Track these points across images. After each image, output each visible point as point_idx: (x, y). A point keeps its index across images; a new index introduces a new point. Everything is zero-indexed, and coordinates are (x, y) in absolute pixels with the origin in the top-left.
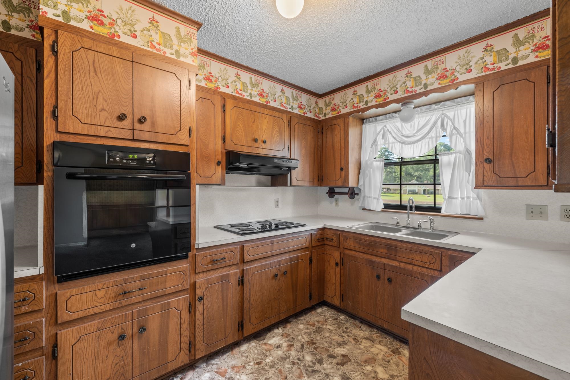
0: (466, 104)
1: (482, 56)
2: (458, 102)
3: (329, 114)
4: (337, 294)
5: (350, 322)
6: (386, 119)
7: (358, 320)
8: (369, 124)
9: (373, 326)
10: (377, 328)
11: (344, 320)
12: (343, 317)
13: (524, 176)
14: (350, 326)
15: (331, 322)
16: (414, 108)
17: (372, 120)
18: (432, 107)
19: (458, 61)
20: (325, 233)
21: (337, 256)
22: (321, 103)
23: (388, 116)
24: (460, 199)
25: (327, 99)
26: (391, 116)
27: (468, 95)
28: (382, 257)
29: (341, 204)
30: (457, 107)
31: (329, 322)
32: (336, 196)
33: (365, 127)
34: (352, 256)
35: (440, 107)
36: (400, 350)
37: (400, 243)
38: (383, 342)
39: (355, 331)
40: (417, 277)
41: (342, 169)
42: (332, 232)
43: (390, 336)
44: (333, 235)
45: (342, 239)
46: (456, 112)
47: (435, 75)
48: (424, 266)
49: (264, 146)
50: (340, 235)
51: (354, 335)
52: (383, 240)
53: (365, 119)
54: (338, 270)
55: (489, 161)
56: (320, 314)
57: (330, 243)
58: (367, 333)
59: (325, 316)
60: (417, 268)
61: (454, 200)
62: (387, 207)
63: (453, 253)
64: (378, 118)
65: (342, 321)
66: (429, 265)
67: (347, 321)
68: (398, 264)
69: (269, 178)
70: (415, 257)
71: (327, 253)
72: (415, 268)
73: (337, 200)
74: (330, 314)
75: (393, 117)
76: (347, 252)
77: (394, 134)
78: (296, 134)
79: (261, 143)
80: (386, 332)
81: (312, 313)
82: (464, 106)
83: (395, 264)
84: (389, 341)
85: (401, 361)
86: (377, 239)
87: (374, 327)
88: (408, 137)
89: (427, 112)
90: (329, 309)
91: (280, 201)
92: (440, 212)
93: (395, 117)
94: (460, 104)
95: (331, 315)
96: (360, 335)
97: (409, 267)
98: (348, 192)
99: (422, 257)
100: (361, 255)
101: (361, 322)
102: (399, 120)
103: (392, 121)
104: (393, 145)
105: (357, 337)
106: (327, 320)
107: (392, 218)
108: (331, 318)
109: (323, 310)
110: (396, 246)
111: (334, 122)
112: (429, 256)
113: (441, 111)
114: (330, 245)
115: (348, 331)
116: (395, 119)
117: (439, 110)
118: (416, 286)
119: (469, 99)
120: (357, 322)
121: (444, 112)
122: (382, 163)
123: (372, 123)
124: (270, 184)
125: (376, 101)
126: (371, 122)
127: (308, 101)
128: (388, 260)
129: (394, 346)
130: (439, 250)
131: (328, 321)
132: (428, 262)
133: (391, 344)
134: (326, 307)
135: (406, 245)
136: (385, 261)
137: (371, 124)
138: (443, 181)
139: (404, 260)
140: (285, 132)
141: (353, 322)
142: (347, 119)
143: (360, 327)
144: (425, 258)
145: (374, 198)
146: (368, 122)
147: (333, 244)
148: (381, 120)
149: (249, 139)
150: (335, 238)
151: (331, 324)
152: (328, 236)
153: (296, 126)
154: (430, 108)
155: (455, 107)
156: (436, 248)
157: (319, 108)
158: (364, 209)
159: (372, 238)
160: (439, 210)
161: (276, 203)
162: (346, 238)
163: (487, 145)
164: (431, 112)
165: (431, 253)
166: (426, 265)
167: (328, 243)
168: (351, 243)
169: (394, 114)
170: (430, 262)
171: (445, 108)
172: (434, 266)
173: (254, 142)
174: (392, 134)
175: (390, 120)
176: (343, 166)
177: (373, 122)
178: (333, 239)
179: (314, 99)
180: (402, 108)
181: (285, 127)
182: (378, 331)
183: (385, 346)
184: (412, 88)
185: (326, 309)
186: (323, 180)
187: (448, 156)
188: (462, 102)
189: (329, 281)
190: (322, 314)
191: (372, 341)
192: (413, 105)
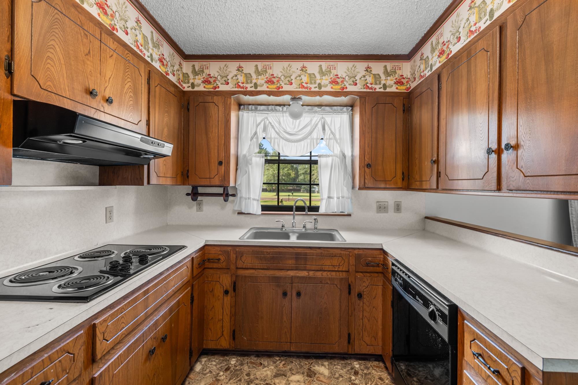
0: (340, 113)
1: (364, 74)
2: (335, 110)
3: (199, 85)
4: (225, 333)
5: (246, 362)
6: (268, 110)
7: (253, 354)
8: (248, 112)
9: (272, 353)
10: (277, 354)
11: (238, 364)
12: (234, 359)
13: (390, 180)
14: (250, 370)
15: (224, 377)
16: (303, 105)
17: (252, 108)
18: (314, 109)
19: (347, 72)
20: (206, 252)
21: (226, 281)
22: (187, 67)
23: (270, 107)
24: (335, 199)
25: (198, 64)
26: (273, 109)
27: (343, 105)
28: (288, 270)
29: (205, 208)
30: (334, 114)
31: (222, 378)
32: (200, 198)
33: (243, 115)
34: (250, 277)
35: (321, 110)
36: (312, 369)
37: (310, 249)
38: (293, 370)
39: (259, 373)
40: (327, 283)
41: (220, 163)
42: (219, 249)
43: (294, 358)
44: (219, 253)
45: (233, 256)
46: (333, 118)
47: (328, 78)
48: (333, 270)
49: (107, 108)
50: (231, 251)
51: (262, 379)
52: (291, 249)
53: (242, 105)
54: (228, 300)
55: (369, 166)
56: (202, 372)
57: (215, 265)
58: (273, 367)
59: (211, 372)
60: (327, 273)
61: (331, 200)
62: (265, 208)
63: (359, 252)
64: (259, 107)
65: (236, 367)
66: (339, 267)
67: (242, 364)
68: (307, 274)
69: (96, 169)
70: (325, 263)
71: (210, 279)
72: (325, 274)
73: (200, 204)
74: (216, 365)
75: (276, 110)
76: (241, 272)
77: (276, 129)
78: (157, 101)
79: (102, 102)
80: (289, 354)
81: (190, 378)
82: (339, 114)
83: (304, 274)
84: (297, 364)
85: (322, 383)
86: (283, 249)
87: (273, 355)
88: (291, 134)
89: (309, 113)
90: (210, 357)
91: (114, 211)
92: (318, 211)
93: (278, 110)
94: (336, 112)
95: (218, 366)
96: (267, 375)
97: (319, 274)
98: (223, 193)
99: (332, 262)
100: (262, 273)
101: (258, 356)
102: (287, 114)
103: (275, 114)
104: (276, 140)
105: (266, 380)
106: (218, 378)
107: (276, 221)
108: (220, 370)
109: (203, 363)
110: (306, 254)
111: (209, 99)
112: (339, 258)
113: (321, 114)
114: (214, 268)
115: (252, 377)
116: (277, 112)
117: (320, 113)
118: (326, 293)
119: (343, 109)
120: (253, 359)
121: (324, 116)
122: (262, 159)
123: (251, 112)
124: (97, 181)
125: (268, 87)
126: (249, 110)
127: (171, 56)
128: (295, 271)
129: (305, 367)
130: (347, 251)
131: (220, 378)
132: (338, 265)
133: (301, 367)
134: (204, 356)
135: (316, 251)
136: (291, 273)
137: (249, 112)
138: (321, 182)
139: (314, 267)
140: (143, 94)
141: (249, 361)
142: (229, 99)
143: (261, 364)
144: (335, 261)
145: (254, 199)
146: (245, 109)
147: (220, 266)
148: (262, 111)
149: (79, 88)
150: (222, 258)
151: (227, 380)
152: (211, 256)
153: (157, 89)
154: (312, 110)
155: (332, 113)
156: (344, 250)
157: (183, 73)
158: (240, 213)
159: (276, 249)
160: (316, 209)
161: (108, 215)
162: (241, 254)
163: (367, 153)
164: (312, 113)
165: (341, 256)
166: (335, 268)
167: (211, 265)
168: (248, 260)
169: (278, 107)
170: (339, 264)
171: (324, 113)
172: (343, 268)
173: (88, 97)
174: (274, 129)
175: (272, 112)
176: (222, 160)
177: (252, 110)
178: (220, 259)
179: (177, 59)
180: (291, 103)
181: (143, 86)
182: (280, 357)
183: (298, 373)
184: (307, 83)
185: (205, 359)
186: (188, 177)
187: (326, 158)
188: (338, 110)
189: (212, 318)
190: (205, 372)
191: (283, 375)
192: (301, 101)
